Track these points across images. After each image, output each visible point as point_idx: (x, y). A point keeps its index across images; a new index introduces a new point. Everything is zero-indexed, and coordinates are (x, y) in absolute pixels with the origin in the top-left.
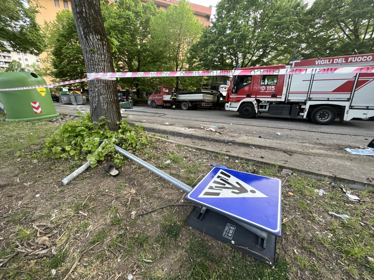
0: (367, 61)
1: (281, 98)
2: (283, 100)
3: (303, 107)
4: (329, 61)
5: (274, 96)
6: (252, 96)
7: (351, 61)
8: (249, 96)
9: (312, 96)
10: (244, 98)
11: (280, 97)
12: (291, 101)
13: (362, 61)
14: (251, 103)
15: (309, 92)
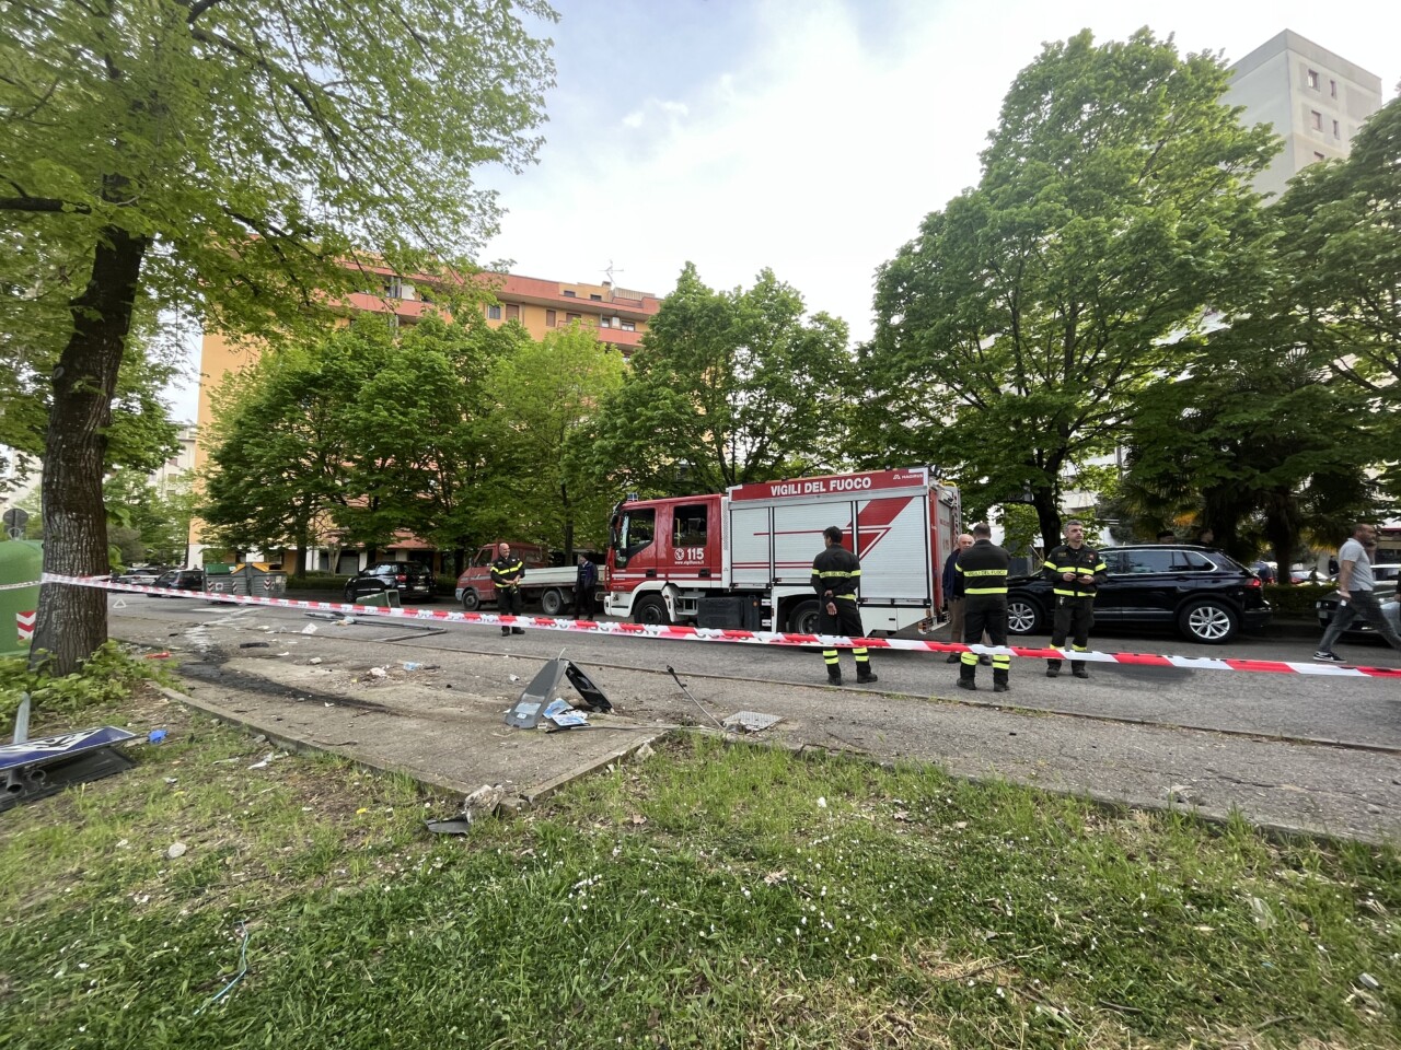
0: (862, 488)
1: (720, 579)
2: (725, 584)
3: (765, 602)
4: (796, 489)
5: (705, 575)
6: (659, 576)
7: (835, 489)
8: (651, 575)
9: (779, 573)
10: (642, 580)
11: (718, 576)
12: (740, 587)
13: (854, 489)
14: (658, 592)
15: (772, 565)
